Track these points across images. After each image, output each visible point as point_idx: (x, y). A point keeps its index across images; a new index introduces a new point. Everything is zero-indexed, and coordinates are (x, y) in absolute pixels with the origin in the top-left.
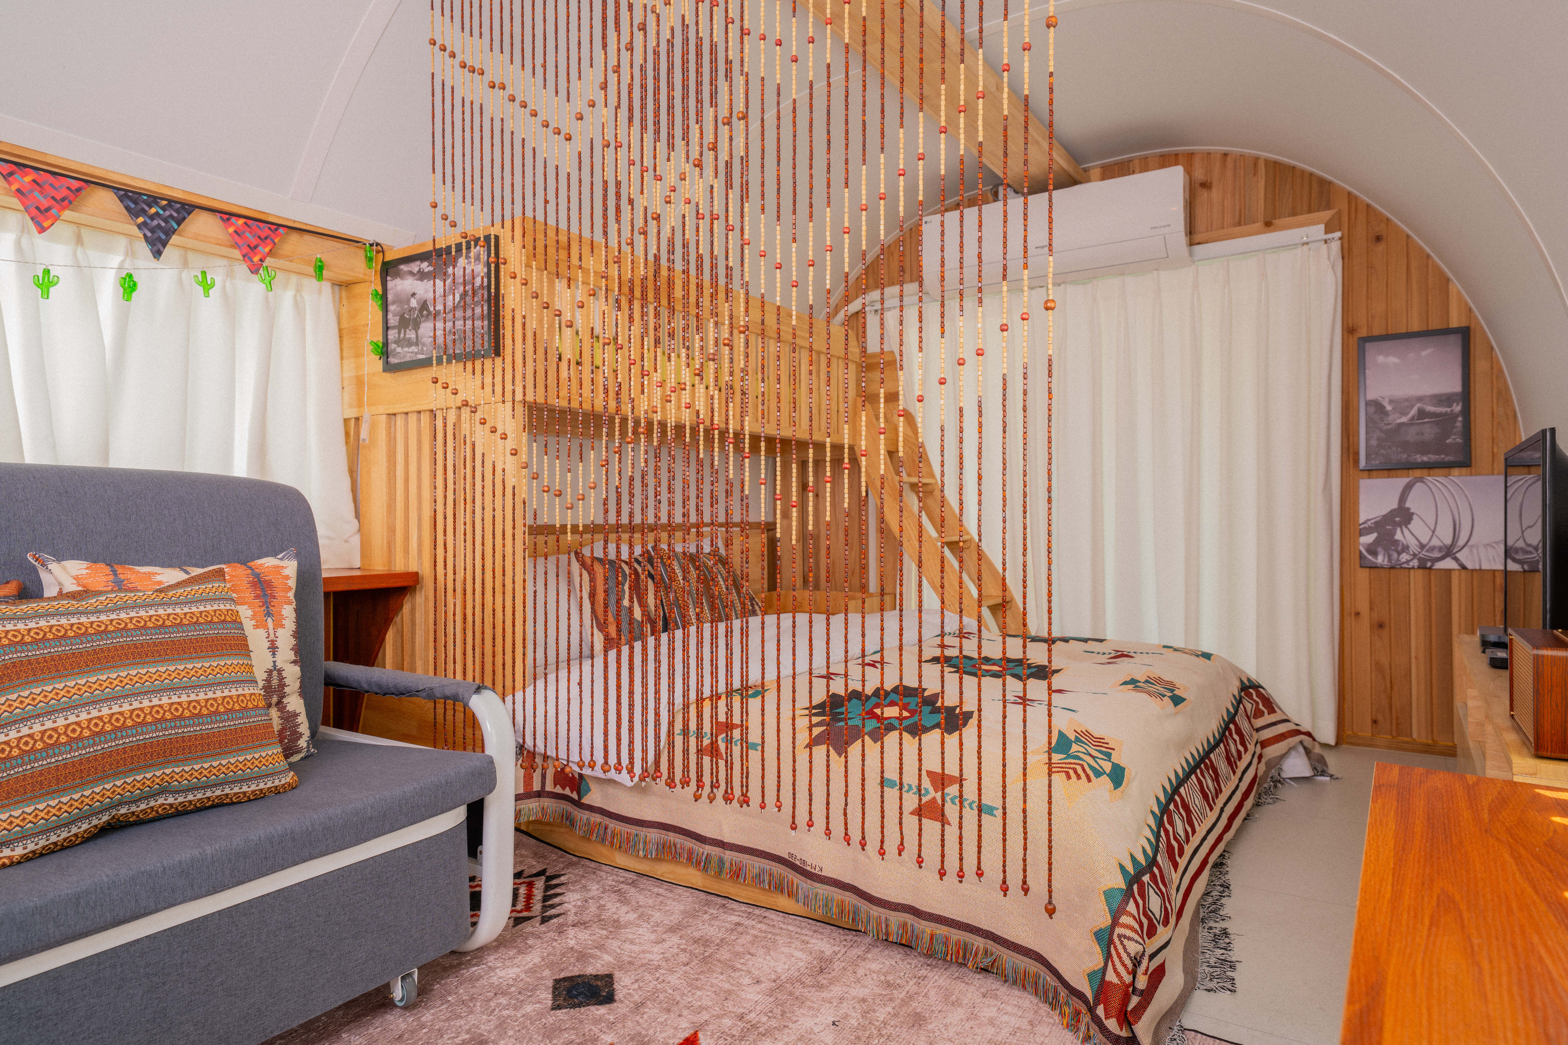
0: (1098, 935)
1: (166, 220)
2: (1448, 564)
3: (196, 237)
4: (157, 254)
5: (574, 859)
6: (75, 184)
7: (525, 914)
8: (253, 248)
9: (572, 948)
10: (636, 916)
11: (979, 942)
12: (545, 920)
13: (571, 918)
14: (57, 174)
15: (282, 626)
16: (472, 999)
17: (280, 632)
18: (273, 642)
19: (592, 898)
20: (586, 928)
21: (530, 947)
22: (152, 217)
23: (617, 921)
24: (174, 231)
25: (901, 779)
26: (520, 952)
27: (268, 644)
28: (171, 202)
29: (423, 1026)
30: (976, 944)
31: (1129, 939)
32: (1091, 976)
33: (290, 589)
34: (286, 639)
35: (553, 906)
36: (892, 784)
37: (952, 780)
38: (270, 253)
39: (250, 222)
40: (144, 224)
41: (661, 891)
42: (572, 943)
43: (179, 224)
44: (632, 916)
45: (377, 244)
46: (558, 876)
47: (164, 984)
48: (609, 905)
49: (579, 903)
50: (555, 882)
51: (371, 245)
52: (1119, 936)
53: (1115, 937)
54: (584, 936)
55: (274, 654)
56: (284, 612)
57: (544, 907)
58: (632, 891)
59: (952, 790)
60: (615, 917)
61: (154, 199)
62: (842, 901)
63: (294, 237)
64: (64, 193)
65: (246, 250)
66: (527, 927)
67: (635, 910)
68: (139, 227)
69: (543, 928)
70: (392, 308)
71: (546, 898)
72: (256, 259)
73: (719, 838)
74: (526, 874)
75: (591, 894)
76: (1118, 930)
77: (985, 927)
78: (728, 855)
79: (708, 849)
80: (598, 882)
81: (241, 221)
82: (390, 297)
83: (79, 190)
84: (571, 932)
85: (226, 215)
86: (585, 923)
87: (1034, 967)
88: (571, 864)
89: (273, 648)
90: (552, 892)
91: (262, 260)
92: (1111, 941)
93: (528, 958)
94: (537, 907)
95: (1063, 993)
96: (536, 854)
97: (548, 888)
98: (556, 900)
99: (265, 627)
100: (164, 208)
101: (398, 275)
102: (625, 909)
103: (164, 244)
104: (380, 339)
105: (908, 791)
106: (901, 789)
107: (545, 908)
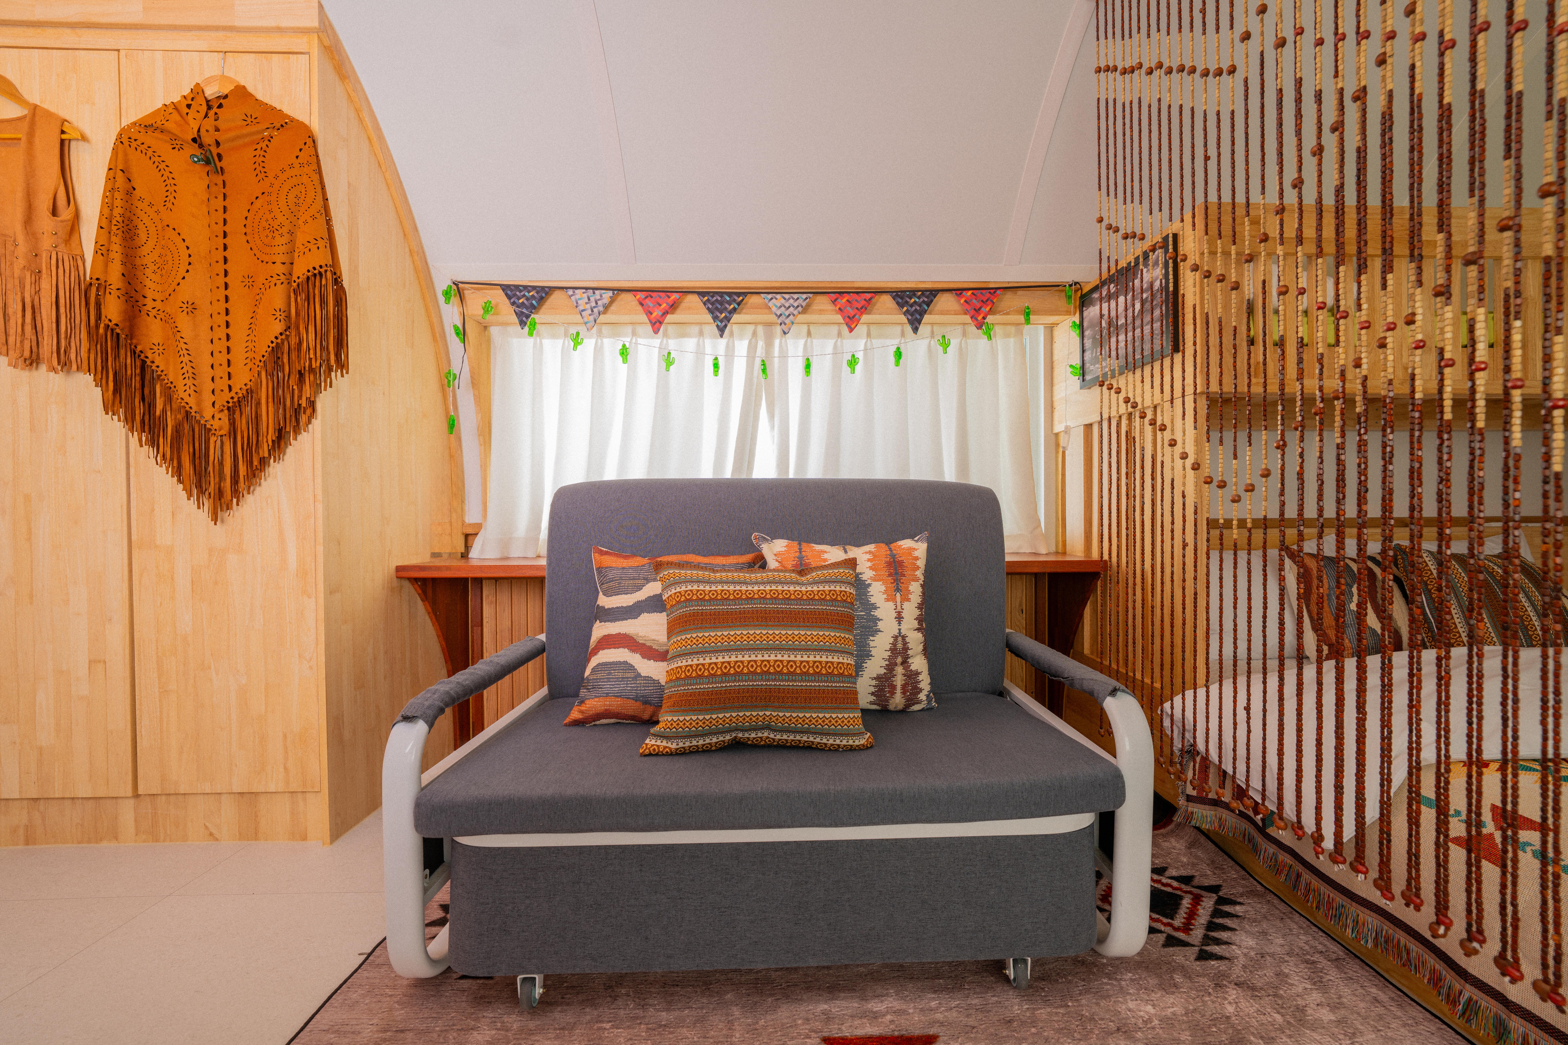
1: (920, 306)
3: (942, 313)
4: (915, 330)
5: (1259, 888)
6: (868, 296)
7: (1181, 935)
8: (978, 310)
9: (1228, 1018)
10: (1332, 1018)
12: (1203, 956)
13: (1237, 971)
14: (859, 292)
15: (908, 600)
16: (1092, 1019)
17: (906, 605)
18: (899, 613)
19: (1272, 955)
20: (1253, 997)
21: (1176, 986)
22: (911, 306)
23: (1301, 1010)
24: (925, 311)
26: (1162, 987)
27: (895, 615)
28: (923, 291)
29: (1034, 1023)
33: (918, 568)
34: (911, 611)
35: (1218, 942)
38: (990, 312)
39: (978, 292)
40: (907, 311)
41: (1382, 996)
42: (1230, 1009)
43: (928, 306)
44: (1326, 1015)
45: (1076, 283)
46: (1234, 903)
47: (806, 883)
48: (1294, 979)
49: (1252, 954)
50: (1227, 908)
51: (1071, 286)
54: (1249, 1007)
55: (899, 623)
56: (911, 588)
57: (1206, 937)
58: (1332, 975)
60: (1300, 1002)
61: (913, 292)
63: (1009, 295)
64: (863, 303)
65: (972, 312)
66: (1179, 956)
67: (1334, 1007)
68: (905, 314)
69: (1198, 966)
70: (1087, 333)
71: (1211, 926)
72: (980, 318)
74: (1196, 882)
75: (1271, 949)
80: (1284, 936)
81: (970, 293)
82: (1085, 324)
83: (870, 299)
84: (1233, 993)
85: (958, 291)
86: (1253, 988)
88: (1252, 893)
89: (899, 618)
90: (1220, 921)
91: (984, 318)
93: (1170, 999)
94: (1197, 934)
96: (1213, 862)
97: (1216, 913)
98: (1224, 935)
99: (894, 600)
100: (919, 298)
101: (1091, 303)
102: (1316, 996)
103: (920, 322)
104: (1077, 362)
107: (1207, 940)
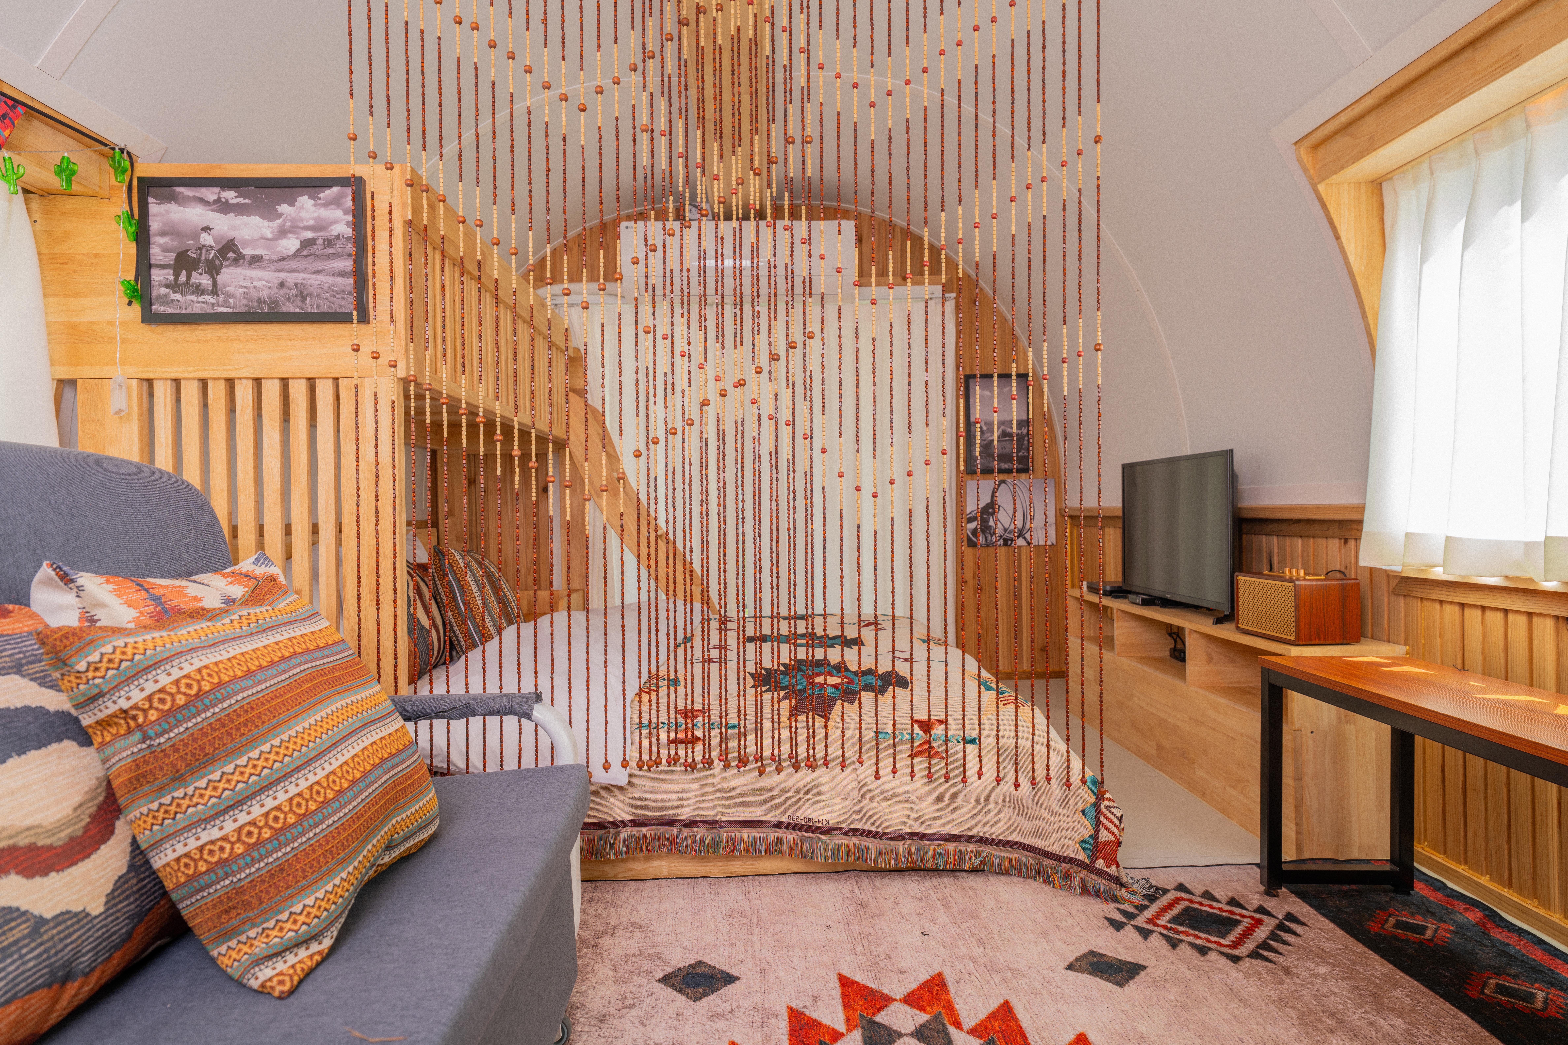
0: (1085, 813)
2: (1021, 542)
11: (971, 847)
25: (894, 730)
30: (969, 849)
31: (1114, 807)
32: (1082, 843)
36: (886, 736)
37: (938, 723)
52: (1106, 807)
53: (1103, 809)
59: (940, 730)
62: (849, 846)
73: (713, 818)
76: (1104, 804)
77: (976, 834)
78: (723, 833)
79: (700, 832)
87: (1015, 854)
92: (1099, 812)
95: (1050, 864)
104: (130, 277)
105: (901, 739)
106: (894, 738)
